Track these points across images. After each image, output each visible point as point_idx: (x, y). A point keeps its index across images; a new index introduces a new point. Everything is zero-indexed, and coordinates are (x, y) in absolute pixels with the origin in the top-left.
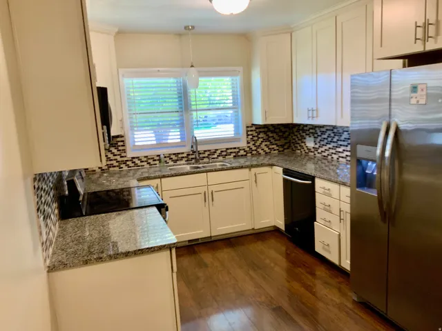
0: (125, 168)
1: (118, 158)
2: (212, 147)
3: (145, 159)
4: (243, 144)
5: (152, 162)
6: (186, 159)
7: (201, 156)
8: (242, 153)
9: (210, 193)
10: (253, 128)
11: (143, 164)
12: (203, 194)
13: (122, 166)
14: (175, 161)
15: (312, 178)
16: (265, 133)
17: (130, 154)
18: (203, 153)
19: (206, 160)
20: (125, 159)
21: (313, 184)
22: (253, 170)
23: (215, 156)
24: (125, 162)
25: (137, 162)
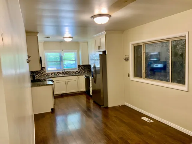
0: (45, 76)
1: (43, 73)
2: (69, 71)
4: (77, 70)
5: (52, 74)
6: (62, 74)
8: (77, 72)
9: (67, 81)
10: (80, 66)
11: (50, 75)
12: (65, 82)
14: (59, 74)
15: (89, 77)
16: (83, 67)
17: (47, 72)
18: (66, 72)
19: (67, 74)
21: (89, 78)
22: (78, 76)
24: (45, 74)
25: (48, 74)
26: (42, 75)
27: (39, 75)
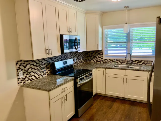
0: (102, 63)
1: (100, 58)
2: (140, 59)
3: (109, 60)
5: (112, 62)
6: (126, 63)
7: (134, 62)
9: (126, 79)
11: (108, 62)
12: (123, 78)
13: (101, 62)
14: (121, 63)
17: (104, 58)
18: (135, 61)
19: (136, 65)
20: (102, 59)
23: (141, 63)
25: (107, 61)
26: (98, 61)
27: (95, 60)
